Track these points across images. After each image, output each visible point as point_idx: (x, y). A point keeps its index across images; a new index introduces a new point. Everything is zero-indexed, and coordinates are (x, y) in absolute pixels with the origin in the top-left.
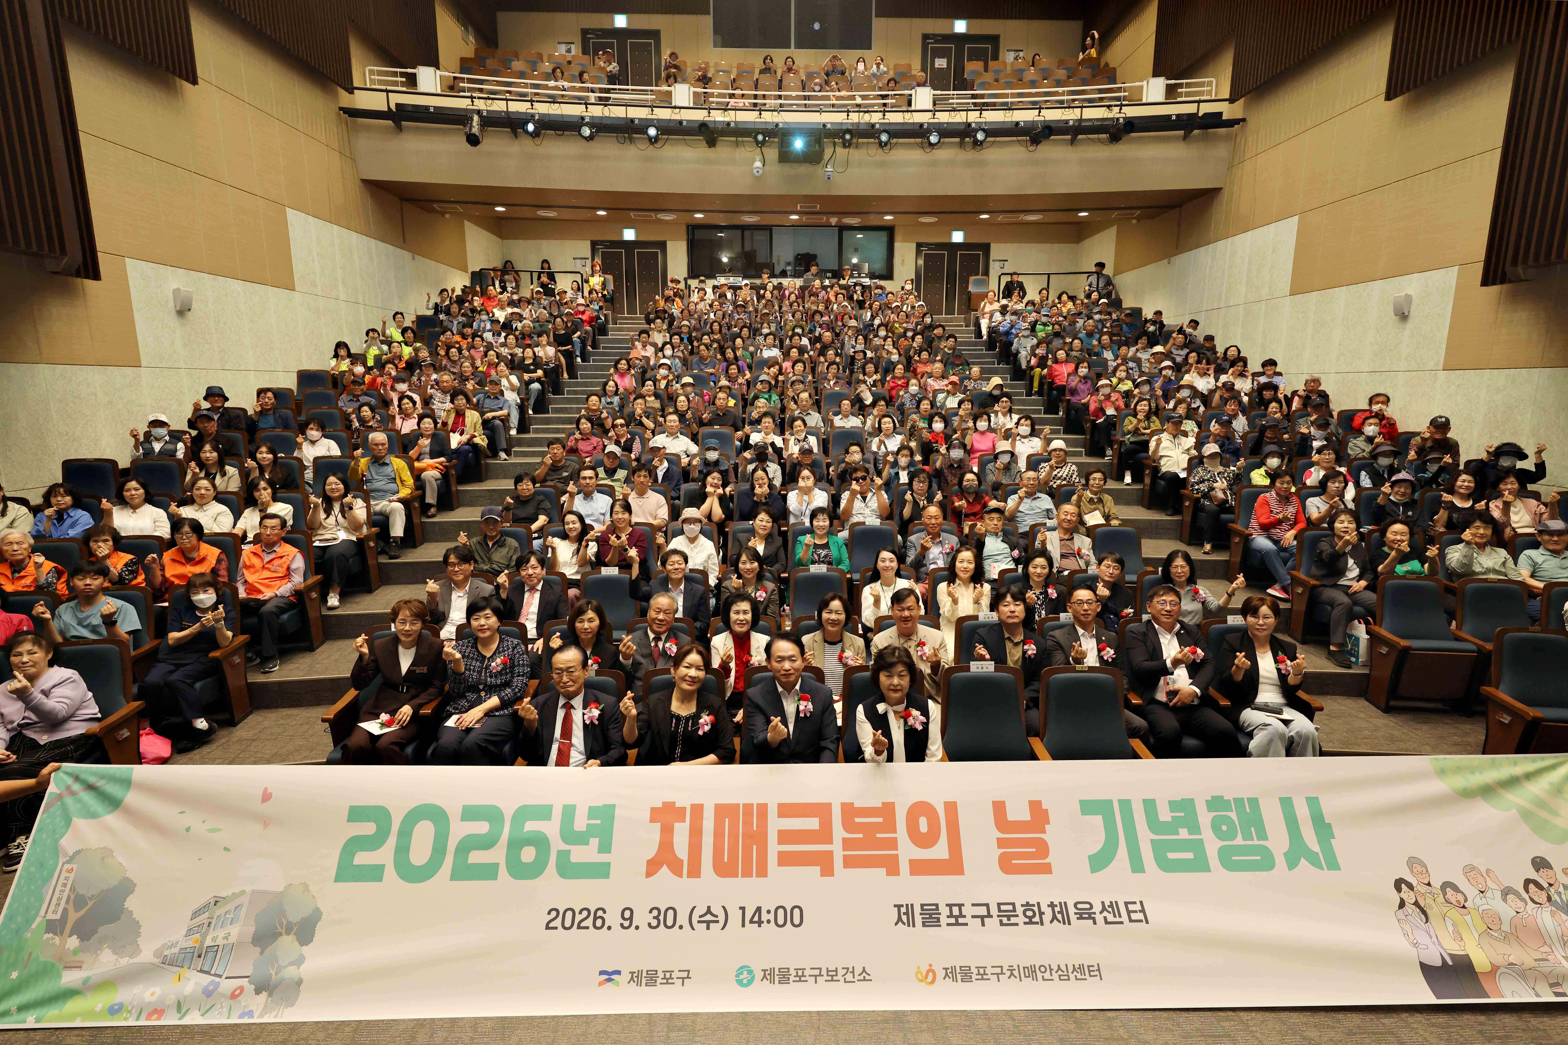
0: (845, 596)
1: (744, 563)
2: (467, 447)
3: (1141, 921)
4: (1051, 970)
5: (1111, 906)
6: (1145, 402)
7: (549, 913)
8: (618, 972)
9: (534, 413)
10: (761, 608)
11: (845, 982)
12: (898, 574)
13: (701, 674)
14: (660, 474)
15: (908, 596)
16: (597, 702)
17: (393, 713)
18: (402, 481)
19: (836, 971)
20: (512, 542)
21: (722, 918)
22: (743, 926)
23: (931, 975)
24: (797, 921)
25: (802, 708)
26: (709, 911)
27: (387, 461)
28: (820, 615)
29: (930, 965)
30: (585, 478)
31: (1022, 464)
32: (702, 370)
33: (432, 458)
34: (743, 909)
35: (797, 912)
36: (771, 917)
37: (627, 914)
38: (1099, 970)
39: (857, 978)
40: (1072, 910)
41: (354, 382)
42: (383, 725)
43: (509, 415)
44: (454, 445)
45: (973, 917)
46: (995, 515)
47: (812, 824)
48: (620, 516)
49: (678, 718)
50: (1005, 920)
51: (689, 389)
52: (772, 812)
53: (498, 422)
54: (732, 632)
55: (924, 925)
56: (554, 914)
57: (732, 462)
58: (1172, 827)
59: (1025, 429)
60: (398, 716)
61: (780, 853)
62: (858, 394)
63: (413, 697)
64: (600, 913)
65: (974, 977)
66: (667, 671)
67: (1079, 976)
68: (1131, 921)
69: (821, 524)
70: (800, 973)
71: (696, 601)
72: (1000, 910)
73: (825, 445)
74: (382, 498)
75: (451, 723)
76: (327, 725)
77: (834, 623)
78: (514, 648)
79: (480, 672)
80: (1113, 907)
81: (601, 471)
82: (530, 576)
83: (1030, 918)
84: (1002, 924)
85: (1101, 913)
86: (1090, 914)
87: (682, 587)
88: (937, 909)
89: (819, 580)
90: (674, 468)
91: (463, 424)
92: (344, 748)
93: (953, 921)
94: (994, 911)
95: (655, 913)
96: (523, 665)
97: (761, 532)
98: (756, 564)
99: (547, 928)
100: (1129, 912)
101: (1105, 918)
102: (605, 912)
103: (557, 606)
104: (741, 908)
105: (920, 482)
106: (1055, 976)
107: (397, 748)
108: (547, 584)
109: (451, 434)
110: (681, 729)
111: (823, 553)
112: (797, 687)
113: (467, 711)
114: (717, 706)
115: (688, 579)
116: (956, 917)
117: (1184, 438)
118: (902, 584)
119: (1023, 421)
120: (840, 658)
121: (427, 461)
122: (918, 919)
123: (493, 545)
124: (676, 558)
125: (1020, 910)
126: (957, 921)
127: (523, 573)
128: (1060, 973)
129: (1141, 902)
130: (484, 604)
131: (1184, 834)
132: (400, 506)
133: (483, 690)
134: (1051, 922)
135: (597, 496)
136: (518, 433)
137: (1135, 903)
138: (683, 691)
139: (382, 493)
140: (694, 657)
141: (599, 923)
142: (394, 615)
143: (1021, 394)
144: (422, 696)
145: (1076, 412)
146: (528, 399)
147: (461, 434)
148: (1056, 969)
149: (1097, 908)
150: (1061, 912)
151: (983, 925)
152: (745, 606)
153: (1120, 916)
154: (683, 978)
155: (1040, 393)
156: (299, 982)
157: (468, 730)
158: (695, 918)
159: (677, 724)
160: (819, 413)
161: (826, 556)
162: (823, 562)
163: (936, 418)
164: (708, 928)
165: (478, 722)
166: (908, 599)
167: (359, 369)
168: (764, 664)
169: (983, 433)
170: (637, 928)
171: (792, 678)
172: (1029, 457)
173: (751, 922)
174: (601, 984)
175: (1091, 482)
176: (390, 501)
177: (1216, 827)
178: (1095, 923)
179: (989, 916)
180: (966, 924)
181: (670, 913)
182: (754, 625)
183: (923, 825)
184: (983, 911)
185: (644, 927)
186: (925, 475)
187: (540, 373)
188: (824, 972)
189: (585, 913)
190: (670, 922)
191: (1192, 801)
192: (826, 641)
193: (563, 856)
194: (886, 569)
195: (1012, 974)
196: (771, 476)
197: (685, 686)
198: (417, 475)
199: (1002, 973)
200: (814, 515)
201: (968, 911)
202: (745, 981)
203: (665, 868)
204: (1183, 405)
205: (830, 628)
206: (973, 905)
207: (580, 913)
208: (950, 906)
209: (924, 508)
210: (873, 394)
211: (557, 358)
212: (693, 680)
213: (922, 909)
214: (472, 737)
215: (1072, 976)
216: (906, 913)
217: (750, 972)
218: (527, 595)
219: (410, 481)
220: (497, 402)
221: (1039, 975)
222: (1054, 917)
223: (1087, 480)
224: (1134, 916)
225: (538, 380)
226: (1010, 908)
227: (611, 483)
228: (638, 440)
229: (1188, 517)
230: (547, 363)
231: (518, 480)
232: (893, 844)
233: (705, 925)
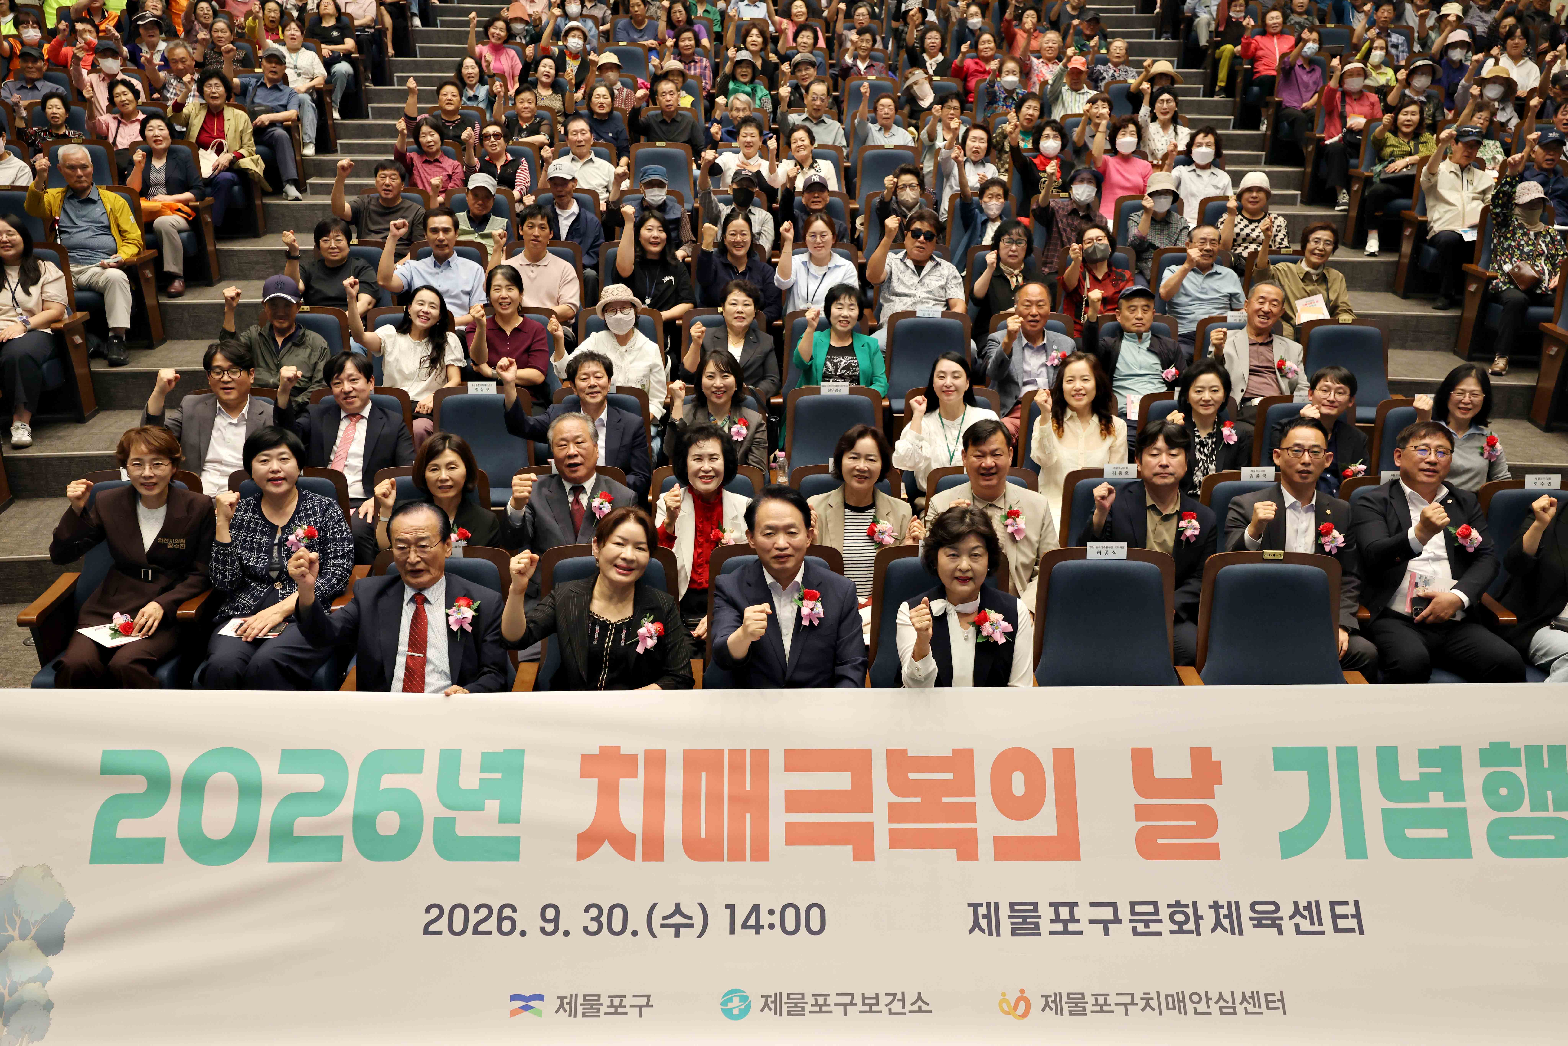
0: (880, 431)
1: (711, 377)
2: (228, 175)
3: (1353, 930)
4: (1208, 999)
5: (1308, 907)
6: (1413, 108)
7: (428, 911)
8: (540, 997)
9: (343, 116)
10: (740, 452)
11: (890, 1013)
12: (969, 399)
13: (643, 556)
14: (565, 225)
15: (993, 432)
16: (470, 598)
17: (133, 612)
18: (122, 232)
19: (877, 997)
20: (315, 338)
21: (698, 921)
22: (732, 931)
23: (1022, 1005)
24: (815, 925)
25: (805, 611)
26: (678, 910)
27: (94, 196)
28: (838, 464)
29: (1022, 991)
30: (435, 230)
31: (1191, 215)
32: (633, 42)
33: (170, 193)
34: (731, 907)
35: (815, 913)
36: (776, 919)
37: (550, 914)
38: (1282, 1000)
39: (908, 1007)
40: (1246, 913)
41: (24, 56)
42: (116, 632)
43: (299, 119)
44: (206, 170)
45: (1091, 922)
46: (1139, 302)
47: (841, 781)
48: (504, 293)
49: (605, 626)
50: (1141, 927)
51: (612, 75)
52: (776, 761)
53: (279, 131)
54: (691, 490)
55: (1014, 933)
56: (435, 912)
57: (688, 206)
58: (1419, 790)
59: (1204, 152)
60: (140, 620)
61: (788, 825)
62: (910, 88)
63: (164, 590)
64: (507, 912)
65: (1089, 1008)
66: (587, 551)
67: (1251, 1008)
68: (1337, 930)
69: (845, 312)
70: (821, 1000)
71: (628, 439)
72: (1133, 913)
73: (847, 176)
74: (89, 261)
75: (229, 630)
76: (27, 630)
77: (862, 476)
78: (324, 512)
79: (269, 552)
80: (1312, 910)
81: (462, 216)
82: (347, 394)
83: (1180, 924)
84: (1135, 932)
85: (1291, 918)
86: (1273, 920)
87: (604, 416)
88: (1036, 910)
89: (835, 407)
90: (590, 215)
91: (222, 134)
92: (59, 668)
93: (1059, 927)
94: (1124, 913)
95: (594, 912)
96: (342, 539)
97: (736, 323)
98: (731, 379)
99: (426, 932)
100: (1335, 917)
101: (1297, 926)
102: (514, 910)
103: (396, 444)
104: (727, 906)
105: (1012, 242)
106: (1214, 1008)
107: (144, 670)
108: (377, 407)
109: (201, 152)
110: (608, 643)
111: (844, 361)
112: (799, 578)
113: (254, 613)
114: (666, 608)
115: (612, 403)
116: (1065, 923)
117: (1478, 172)
118: (975, 415)
119: (1200, 138)
120: (871, 534)
121: (161, 199)
122: (1006, 925)
123: (284, 343)
124: (591, 367)
125: (1165, 913)
126: (1066, 927)
127: (337, 390)
128: (1222, 1003)
129: (1356, 903)
130: (275, 437)
131: (1436, 800)
132: (119, 275)
133: (278, 579)
134: (1213, 930)
135: (457, 261)
136: (318, 151)
137: (1346, 903)
138: (612, 583)
139: (90, 252)
140: (631, 528)
141: (506, 926)
142: (123, 457)
143: (1194, 92)
144: (179, 587)
145: (1292, 124)
146: (331, 92)
147: (219, 151)
148: (1215, 997)
149: (1286, 910)
150: (1229, 916)
151: (1107, 933)
152: (712, 446)
153: (1320, 923)
154: (641, 1007)
155: (1228, 90)
156: (48, 1006)
157: (258, 642)
158: (657, 921)
159: (603, 636)
160: (840, 121)
161: (847, 367)
162: (842, 377)
163: (1048, 131)
164: (677, 935)
165: (272, 629)
166: (993, 438)
167: (32, 34)
168: (745, 540)
169: (1126, 159)
170: (566, 933)
171: (790, 564)
172: (1204, 203)
173: (744, 926)
174: (513, 1013)
175: (1311, 245)
176: (104, 267)
177: (1489, 789)
178: (1280, 932)
179: (1117, 920)
180: (1080, 933)
181: (618, 913)
182: (728, 479)
183: (1018, 784)
184: (1107, 913)
185: (577, 932)
186: (1020, 230)
187: (349, 43)
188: (858, 999)
189: (484, 912)
190: (617, 926)
191: (1457, 750)
192: (847, 506)
193: (444, 827)
194: (947, 390)
195: (1148, 1005)
196: (755, 230)
197: (615, 575)
198: (146, 222)
199: (1133, 1003)
200: (832, 297)
201: (1083, 913)
202: (736, 1012)
203: (606, 847)
204: (1484, 114)
205: (855, 484)
206: (1092, 905)
207: (477, 910)
208: (1056, 906)
209: (1019, 288)
210: (935, 89)
211: (378, 19)
212: (629, 566)
213: (1012, 910)
214: (264, 651)
215: (1240, 1009)
216: (987, 916)
217: (744, 998)
218: (344, 425)
219: (136, 233)
220: (277, 94)
221: (1190, 1006)
222: (1218, 924)
223: (1305, 241)
224: (1342, 923)
225: (347, 57)
226: (1150, 909)
227: (479, 240)
228: (525, 165)
229: (1471, 311)
230: (362, 28)
231: (321, 232)
232: (969, 812)
233: (673, 930)
